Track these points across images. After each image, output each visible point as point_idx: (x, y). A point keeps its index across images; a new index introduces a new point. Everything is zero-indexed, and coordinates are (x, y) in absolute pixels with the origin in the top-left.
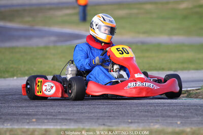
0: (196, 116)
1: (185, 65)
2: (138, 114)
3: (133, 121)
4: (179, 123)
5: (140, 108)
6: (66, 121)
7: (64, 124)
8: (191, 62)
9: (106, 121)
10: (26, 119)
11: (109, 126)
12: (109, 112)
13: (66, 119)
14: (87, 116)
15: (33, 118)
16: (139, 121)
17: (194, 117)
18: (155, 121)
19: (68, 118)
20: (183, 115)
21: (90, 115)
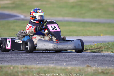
0: (74, 61)
2: (43, 59)
3: (40, 62)
4: (65, 64)
5: (44, 56)
6: (2, 62)
7: (1, 63)
9: (25, 62)
11: (26, 65)
12: (26, 57)
13: (2, 61)
14: (14, 59)
16: (43, 63)
17: (73, 61)
18: (52, 63)
19: (4, 60)
20: (68, 60)
21: (16, 59)
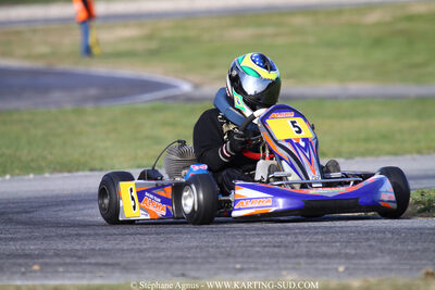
0: (379, 254)
1: (372, 146)
2: (258, 252)
3: (245, 266)
4: (341, 269)
5: (264, 239)
6: (103, 268)
7: (98, 274)
8: (385, 137)
9: (189, 266)
10: (20, 265)
11: (194, 278)
12: (197, 247)
13: (105, 265)
14: (150, 257)
15: (34, 264)
16: (259, 266)
17: (374, 257)
18: (290, 266)
19: (110, 261)
20: (353, 252)
21: (156, 255)
